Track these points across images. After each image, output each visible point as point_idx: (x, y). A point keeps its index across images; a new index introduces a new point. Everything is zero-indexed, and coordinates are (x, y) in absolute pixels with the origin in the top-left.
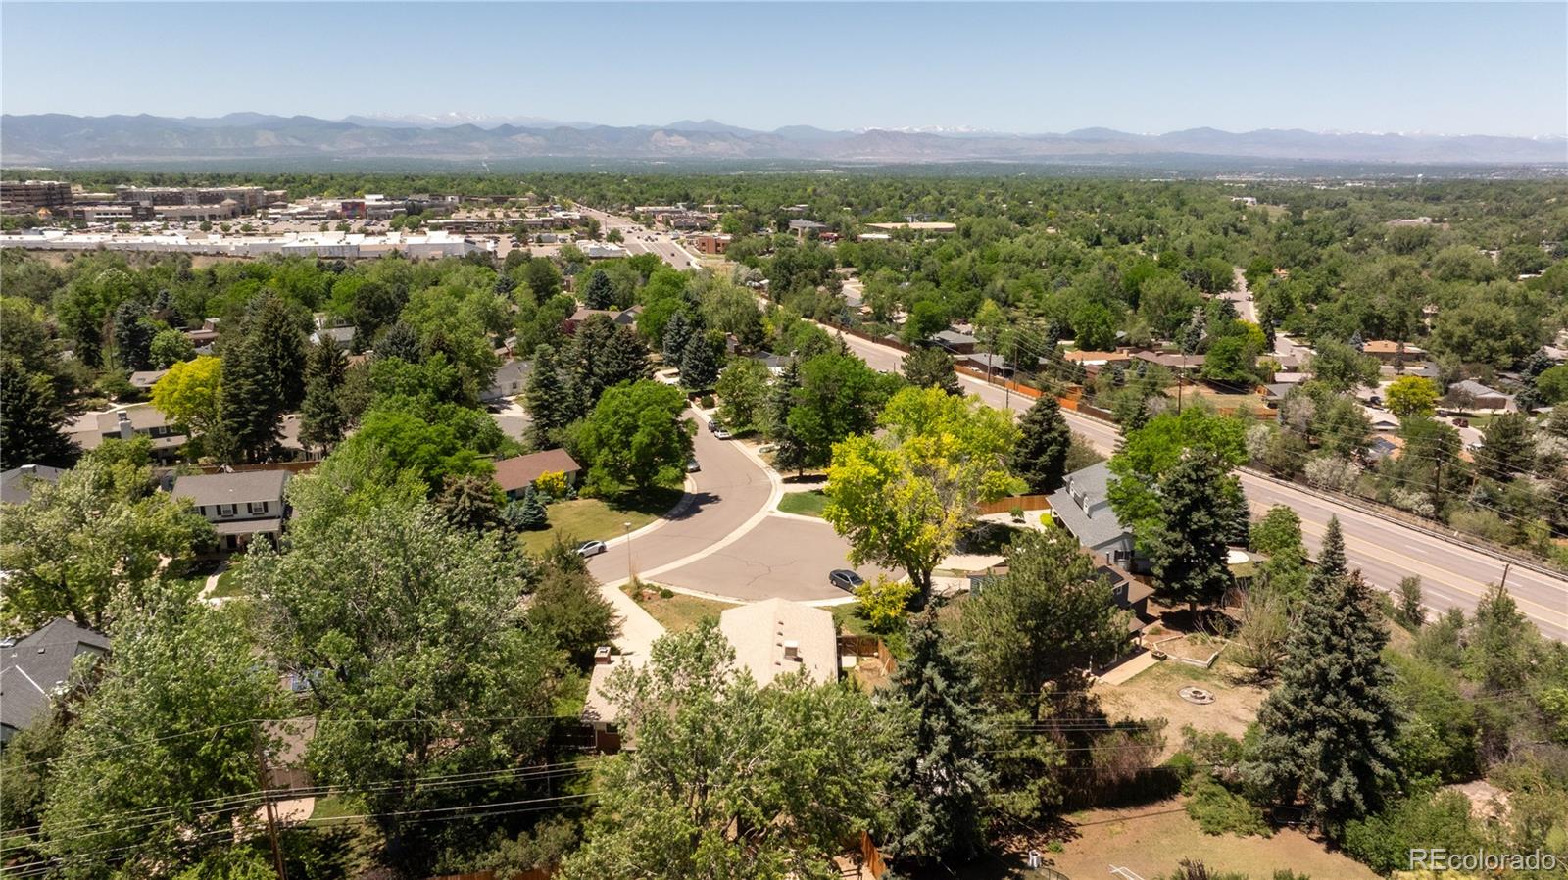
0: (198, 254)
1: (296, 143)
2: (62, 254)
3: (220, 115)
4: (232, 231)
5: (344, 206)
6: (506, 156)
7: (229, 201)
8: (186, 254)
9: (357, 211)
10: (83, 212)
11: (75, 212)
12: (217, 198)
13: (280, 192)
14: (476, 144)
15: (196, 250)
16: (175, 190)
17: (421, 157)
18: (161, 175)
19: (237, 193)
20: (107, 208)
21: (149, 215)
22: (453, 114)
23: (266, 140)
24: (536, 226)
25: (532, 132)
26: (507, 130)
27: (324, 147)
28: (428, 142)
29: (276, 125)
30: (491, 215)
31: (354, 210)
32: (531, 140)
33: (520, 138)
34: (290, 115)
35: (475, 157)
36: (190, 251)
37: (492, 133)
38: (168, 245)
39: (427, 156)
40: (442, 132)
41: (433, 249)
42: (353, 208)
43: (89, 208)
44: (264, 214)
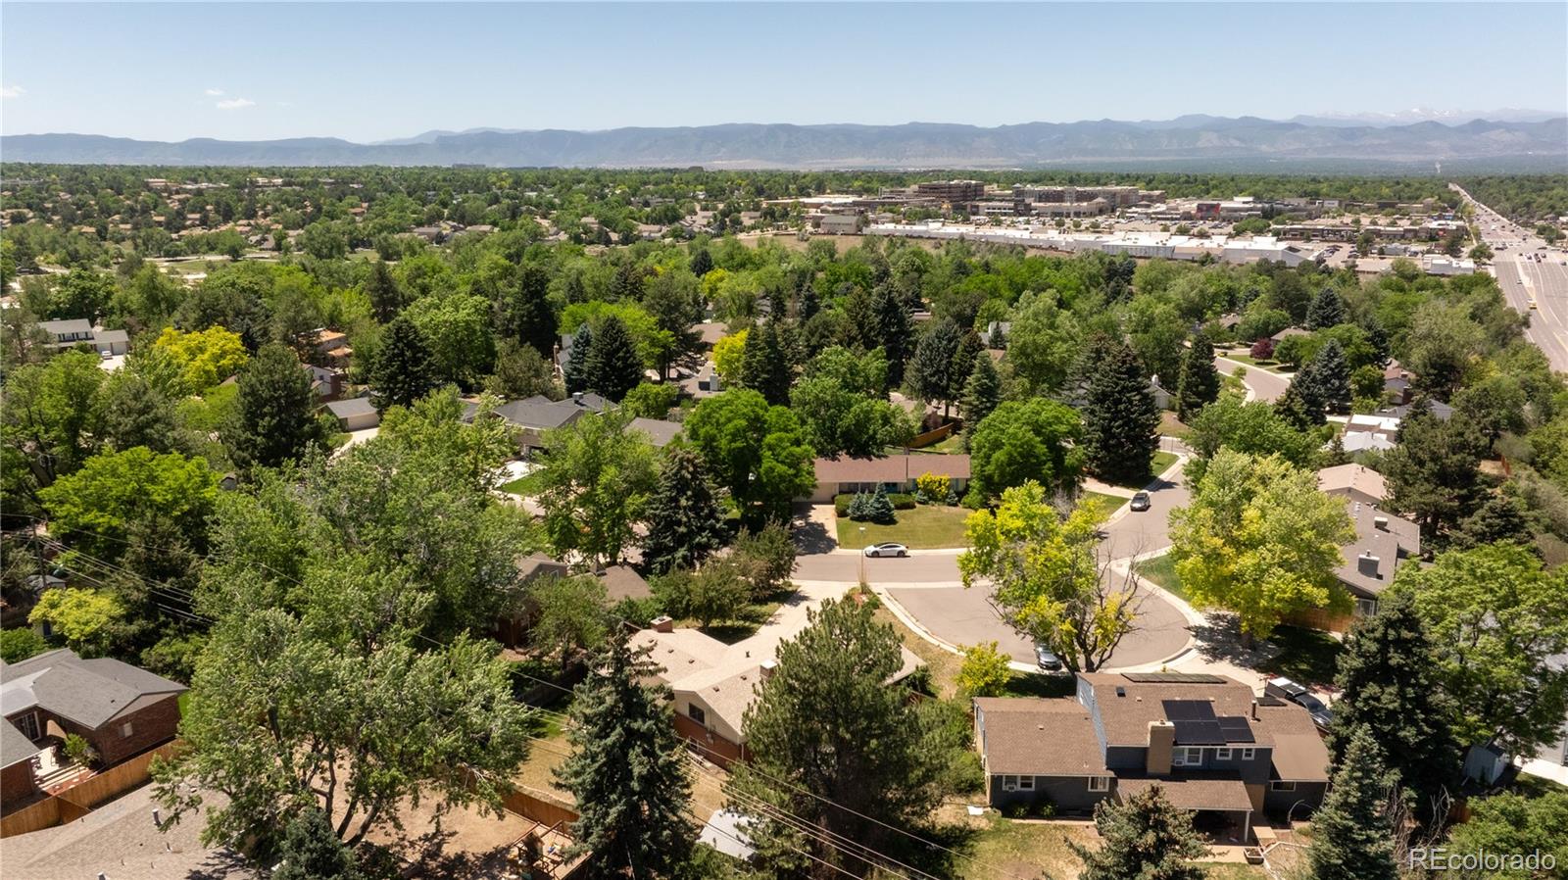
0: (1032, 247)
1: (1237, 143)
2: (933, 241)
3: (1172, 118)
4: (1083, 227)
5: (1200, 208)
6: (1470, 156)
7: (1100, 200)
8: (1022, 246)
9: (1212, 213)
10: (977, 207)
11: (972, 206)
12: (1090, 197)
13: (1157, 192)
14: (1435, 144)
15: (1033, 244)
16: (1059, 189)
17: (1367, 157)
18: (1079, 175)
19: (1109, 192)
20: (998, 204)
21: (1027, 211)
22: (1415, 110)
23: (1208, 141)
24: (1395, 236)
25: (1509, 127)
26: (1479, 126)
27: (1264, 148)
28: (1376, 142)
29: (1221, 127)
30: (1357, 222)
31: (1208, 212)
32: (1507, 137)
33: (1494, 135)
34: (1236, 116)
35: (1428, 158)
36: (1025, 244)
37: (1461, 130)
38: (1014, 238)
39: (1372, 157)
40: (1397, 129)
41: (1249, 255)
42: (1208, 210)
43: (984, 204)
44: (1123, 212)
